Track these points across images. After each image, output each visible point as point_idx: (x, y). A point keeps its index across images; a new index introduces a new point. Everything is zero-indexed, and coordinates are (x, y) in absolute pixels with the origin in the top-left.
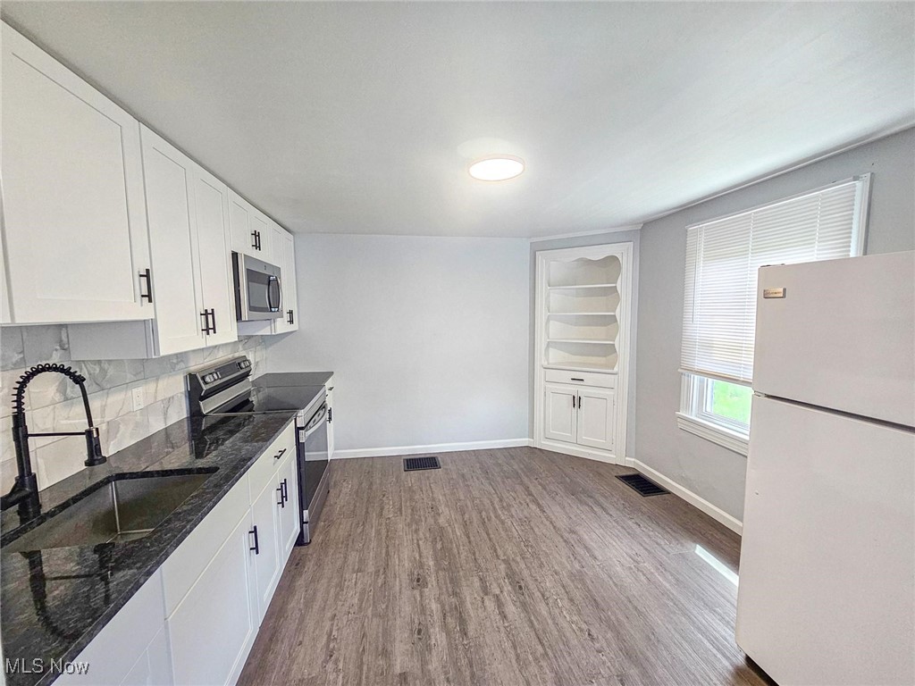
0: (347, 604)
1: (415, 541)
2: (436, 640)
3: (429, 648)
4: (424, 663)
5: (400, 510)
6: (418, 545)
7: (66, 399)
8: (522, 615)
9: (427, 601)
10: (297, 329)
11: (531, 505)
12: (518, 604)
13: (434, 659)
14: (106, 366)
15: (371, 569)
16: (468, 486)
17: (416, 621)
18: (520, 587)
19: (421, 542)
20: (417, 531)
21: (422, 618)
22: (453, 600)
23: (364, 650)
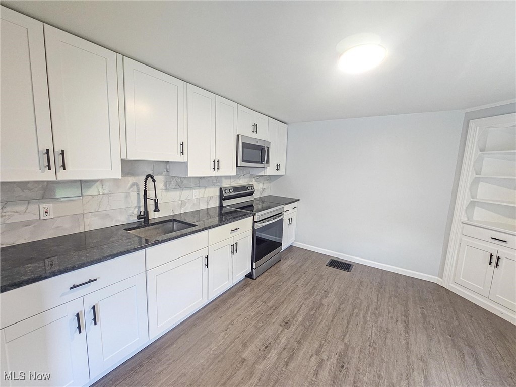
0: (248, 314)
1: (301, 304)
2: (271, 357)
3: (264, 358)
4: (256, 362)
5: (307, 284)
6: (301, 306)
7: (166, 189)
8: (329, 382)
9: (282, 336)
10: (284, 174)
11: (399, 323)
12: (332, 374)
13: (262, 365)
14: (183, 179)
15: (270, 304)
16: (360, 289)
17: (269, 341)
18: (343, 367)
19: (303, 306)
20: (307, 299)
21: (273, 342)
22: (296, 345)
23: (238, 337)
